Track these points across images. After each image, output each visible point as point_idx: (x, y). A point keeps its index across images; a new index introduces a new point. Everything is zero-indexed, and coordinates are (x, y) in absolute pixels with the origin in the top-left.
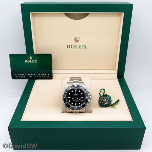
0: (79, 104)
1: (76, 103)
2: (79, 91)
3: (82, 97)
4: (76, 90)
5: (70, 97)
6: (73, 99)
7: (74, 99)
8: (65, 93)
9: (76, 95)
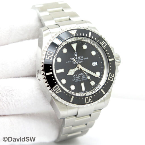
0: (93, 83)
1: (83, 85)
2: (85, 47)
3: (95, 64)
4: (74, 46)
5: (62, 70)
6: (72, 72)
7: (76, 73)
8: (46, 58)
9: (78, 59)
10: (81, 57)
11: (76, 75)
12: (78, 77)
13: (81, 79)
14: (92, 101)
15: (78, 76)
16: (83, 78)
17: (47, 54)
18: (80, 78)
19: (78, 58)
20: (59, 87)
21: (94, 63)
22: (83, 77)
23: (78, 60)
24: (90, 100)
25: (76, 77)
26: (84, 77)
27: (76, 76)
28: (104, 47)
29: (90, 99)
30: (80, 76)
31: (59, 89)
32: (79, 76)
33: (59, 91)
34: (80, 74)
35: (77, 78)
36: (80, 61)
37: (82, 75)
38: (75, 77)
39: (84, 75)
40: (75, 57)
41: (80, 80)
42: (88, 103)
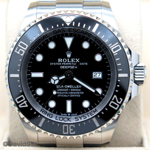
0: (86, 104)
2: (86, 45)
5: (40, 75)
8: (16, 51)
9: (71, 62)
10: (76, 60)
11: (62, 86)
12: (64, 90)
13: (68, 94)
14: (74, 133)
15: (64, 88)
16: (72, 93)
17: (19, 45)
18: (67, 92)
19: (70, 60)
20: (24, 99)
21: (97, 73)
22: (72, 91)
23: (70, 64)
24: (71, 130)
25: (61, 90)
26: (74, 91)
27: (62, 88)
28: (114, 52)
29: (71, 128)
30: (67, 90)
31: (25, 102)
32: (66, 88)
33: (24, 105)
34: (68, 86)
35: (62, 92)
36: (73, 65)
37: (72, 88)
38: (60, 88)
39: (74, 88)
40: (67, 58)
41: (66, 94)
42: (67, 133)
